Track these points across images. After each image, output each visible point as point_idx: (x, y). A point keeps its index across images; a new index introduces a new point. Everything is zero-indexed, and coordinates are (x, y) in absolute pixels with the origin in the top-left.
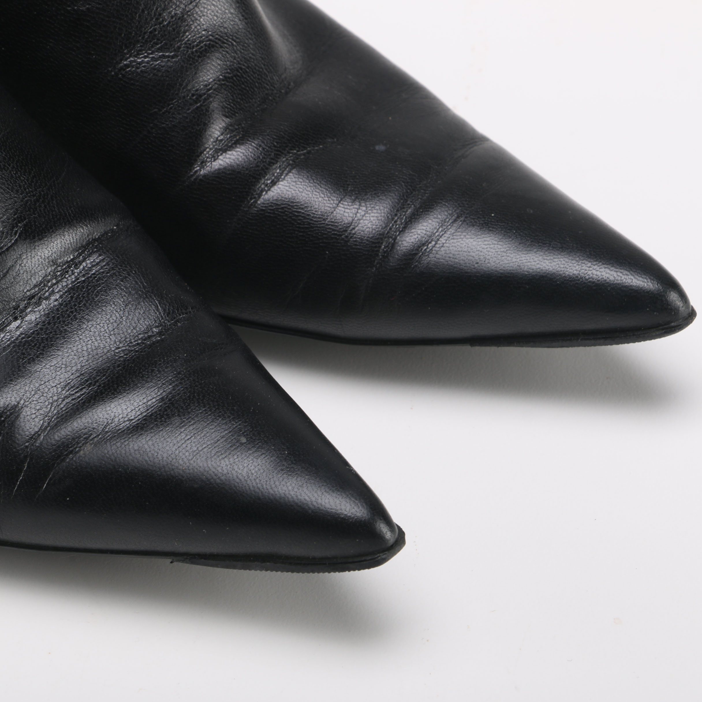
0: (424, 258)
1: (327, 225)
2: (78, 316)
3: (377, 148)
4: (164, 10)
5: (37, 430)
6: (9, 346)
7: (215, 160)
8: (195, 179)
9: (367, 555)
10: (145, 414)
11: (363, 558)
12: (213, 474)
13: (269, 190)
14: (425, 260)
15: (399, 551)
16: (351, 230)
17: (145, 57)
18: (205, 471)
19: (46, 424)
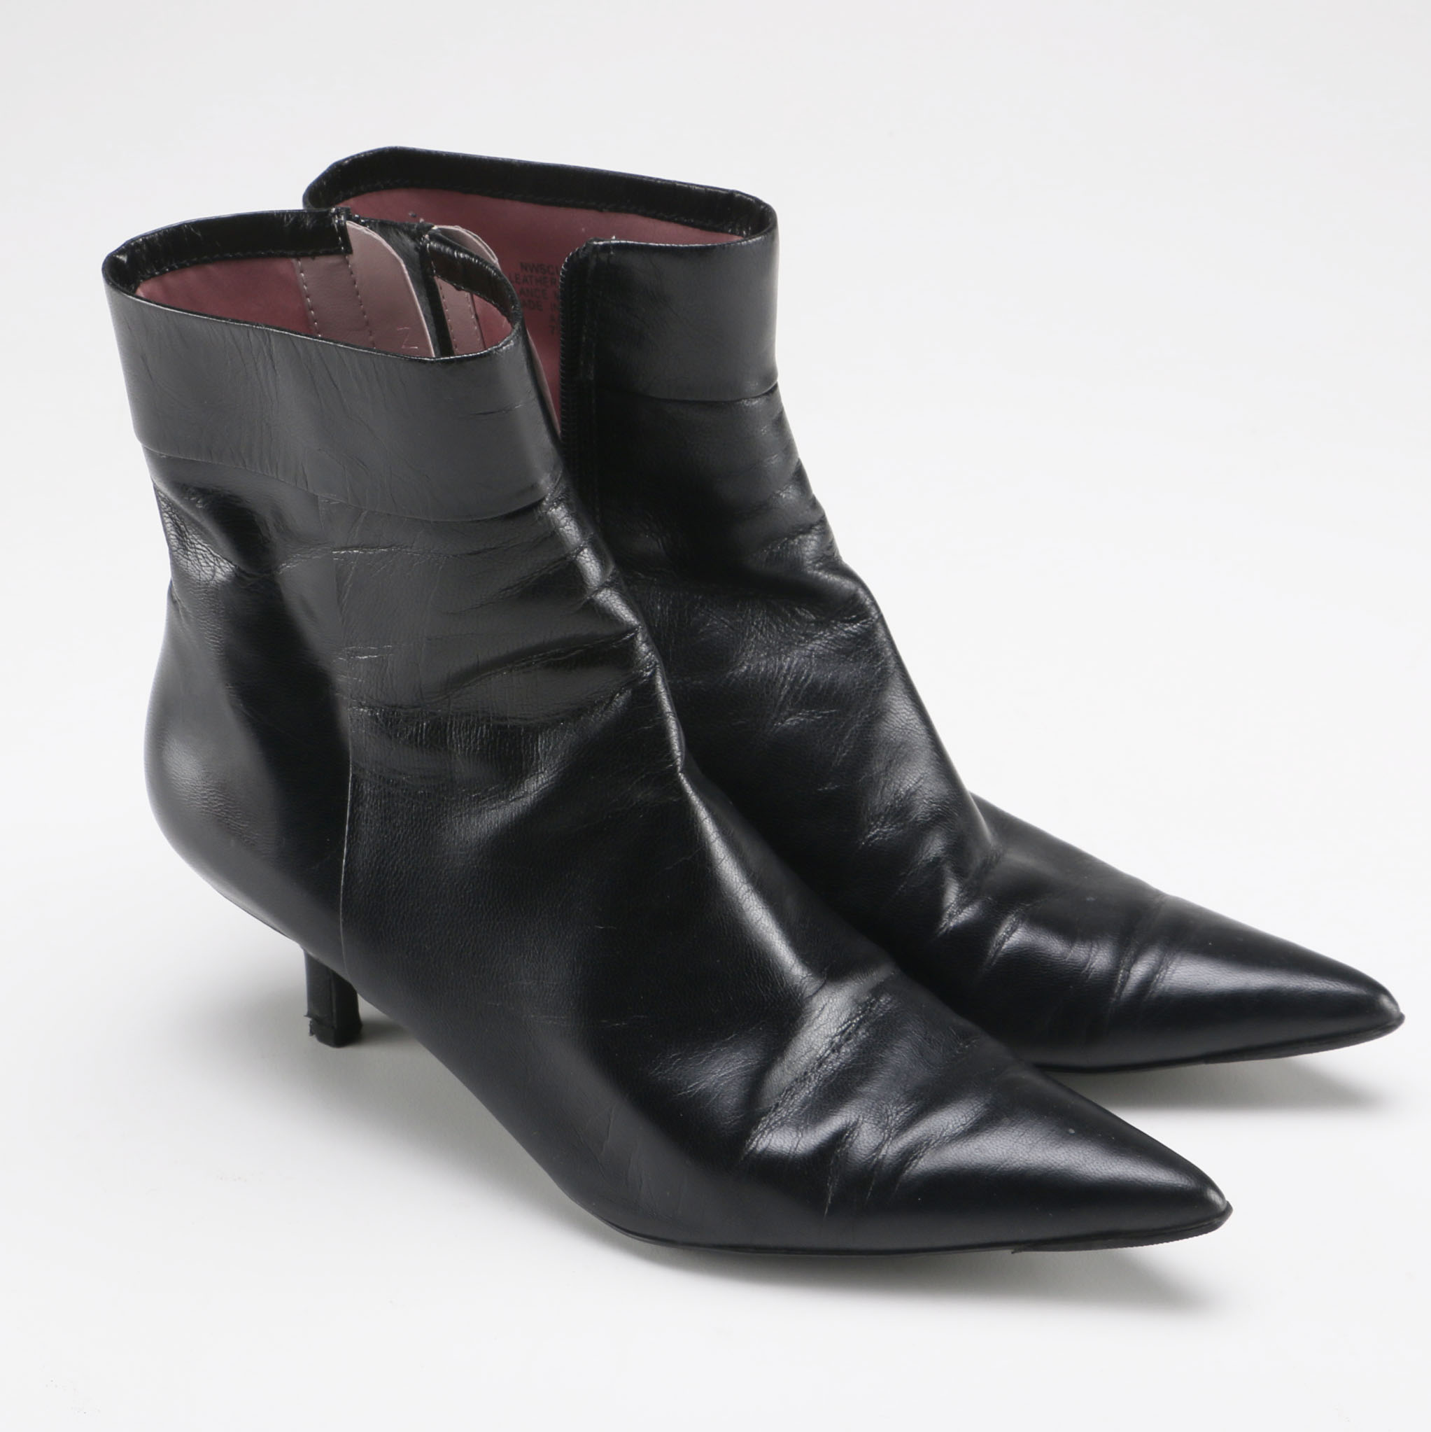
0: (1158, 985)
1: (1068, 962)
2: (888, 1045)
3: (1088, 899)
4: (900, 786)
5: (880, 1141)
6: (833, 1074)
7: (960, 914)
8: (947, 931)
9: (1204, 1220)
10: (974, 1119)
11: (1201, 1224)
12: (1053, 1162)
13: (1010, 936)
14: (1161, 986)
15: (1230, 1215)
16: (1090, 966)
17: (890, 827)
18: (1044, 1160)
19: (887, 1135)
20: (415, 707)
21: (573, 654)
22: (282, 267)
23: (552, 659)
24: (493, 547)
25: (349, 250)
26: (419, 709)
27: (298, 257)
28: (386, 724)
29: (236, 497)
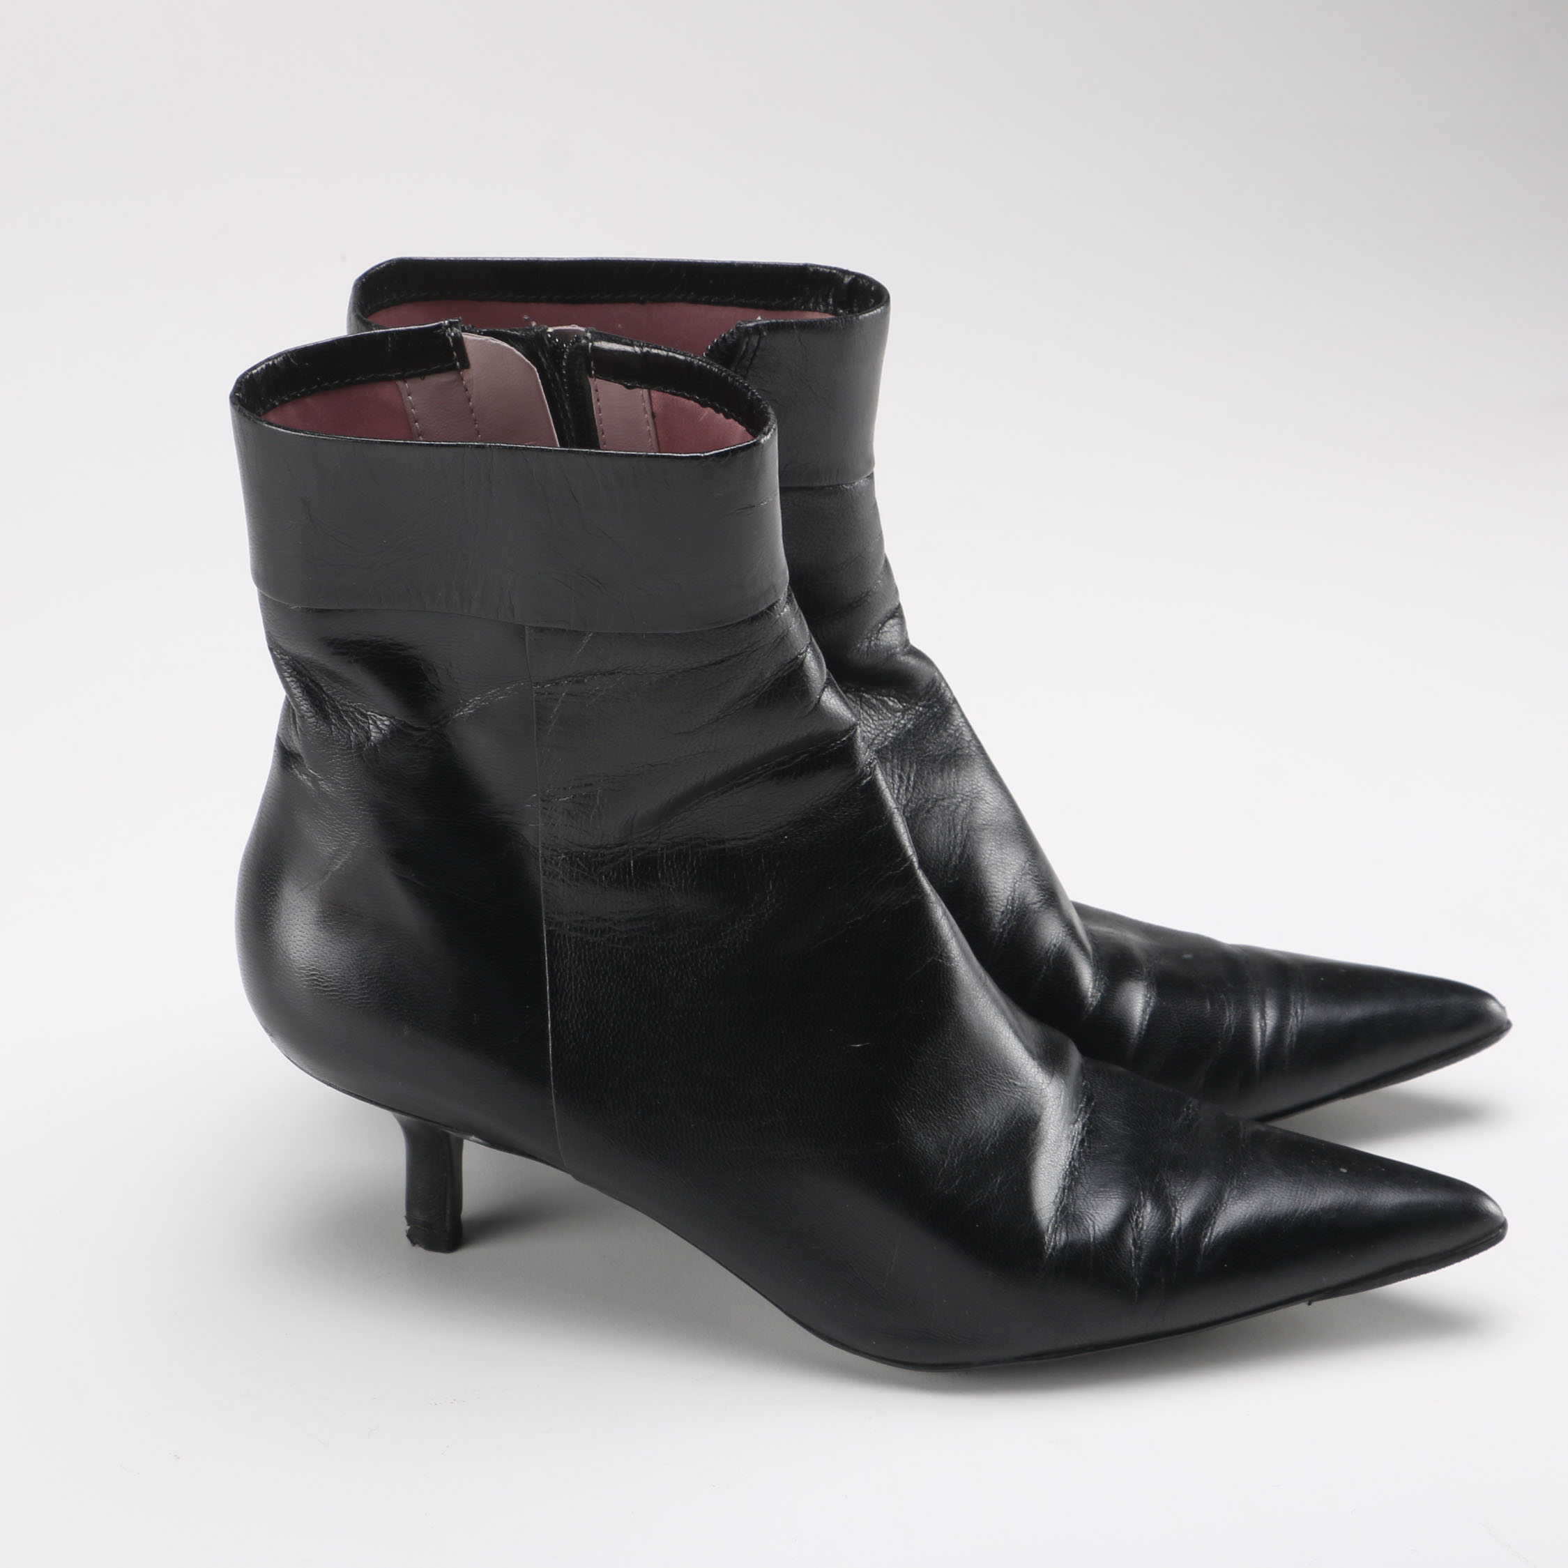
20: (622, 845)
21: (799, 760)
22: (385, 391)
23: (776, 769)
24: (738, 652)
25: (466, 364)
26: (626, 846)
27: (403, 378)
28: (590, 868)
29: (398, 645)
